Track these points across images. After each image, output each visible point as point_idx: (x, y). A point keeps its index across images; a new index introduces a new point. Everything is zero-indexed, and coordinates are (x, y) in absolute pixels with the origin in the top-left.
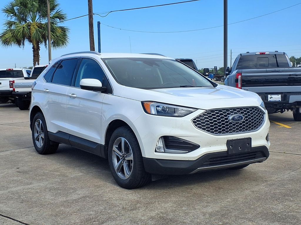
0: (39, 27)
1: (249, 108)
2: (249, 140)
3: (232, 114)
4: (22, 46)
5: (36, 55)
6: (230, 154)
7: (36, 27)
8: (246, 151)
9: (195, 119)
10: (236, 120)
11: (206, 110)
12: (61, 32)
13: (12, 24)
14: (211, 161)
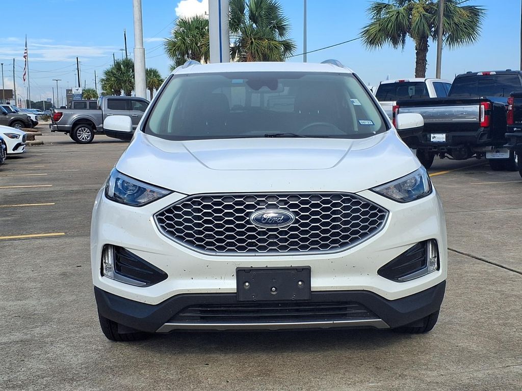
0: (427, 10)
1: (321, 195)
2: (305, 273)
3: (259, 208)
4: (400, 46)
5: (421, 61)
6: (242, 300)
7: (421, 10)
8: (292, 298)
9: (162, 214)
10: (267, 223)
11: (189, 195)
12: (468, 16)
13: (381, 8)
14: (202, 312)
